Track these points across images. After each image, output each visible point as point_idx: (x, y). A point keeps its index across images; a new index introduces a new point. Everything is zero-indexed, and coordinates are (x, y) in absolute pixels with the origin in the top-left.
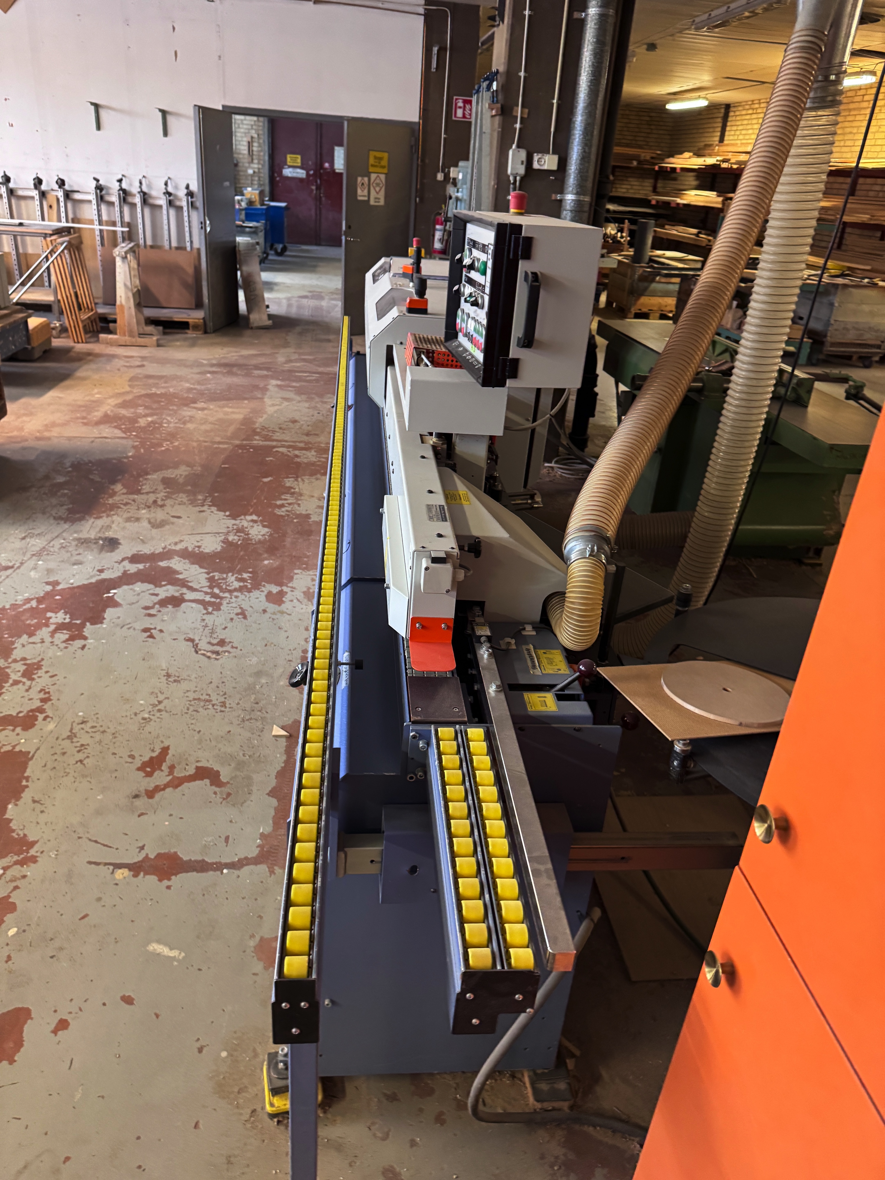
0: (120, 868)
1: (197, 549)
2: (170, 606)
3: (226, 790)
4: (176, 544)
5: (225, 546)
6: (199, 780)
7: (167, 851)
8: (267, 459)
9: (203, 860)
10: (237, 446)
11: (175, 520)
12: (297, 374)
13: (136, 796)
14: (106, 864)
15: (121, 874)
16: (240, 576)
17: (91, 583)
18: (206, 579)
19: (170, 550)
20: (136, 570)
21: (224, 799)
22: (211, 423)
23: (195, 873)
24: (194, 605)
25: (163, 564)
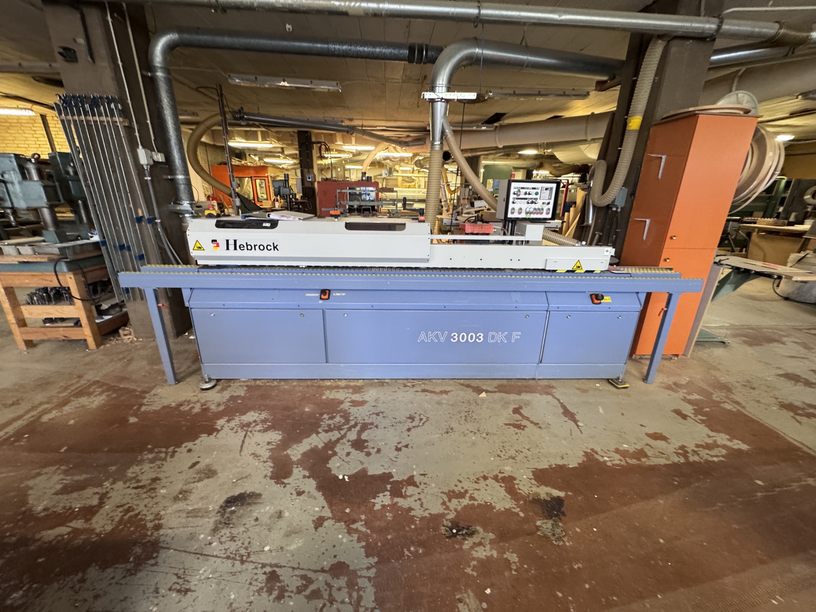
0: (578, 425)
1: (274, 444)
4: (257, 457)
5: (273, 430)
6: (521, 412)
7: (562, 415)
13: (540, 428)
14: (579, 429)
20: (304, 471)
23: (567, 407)
25: (296, 458)
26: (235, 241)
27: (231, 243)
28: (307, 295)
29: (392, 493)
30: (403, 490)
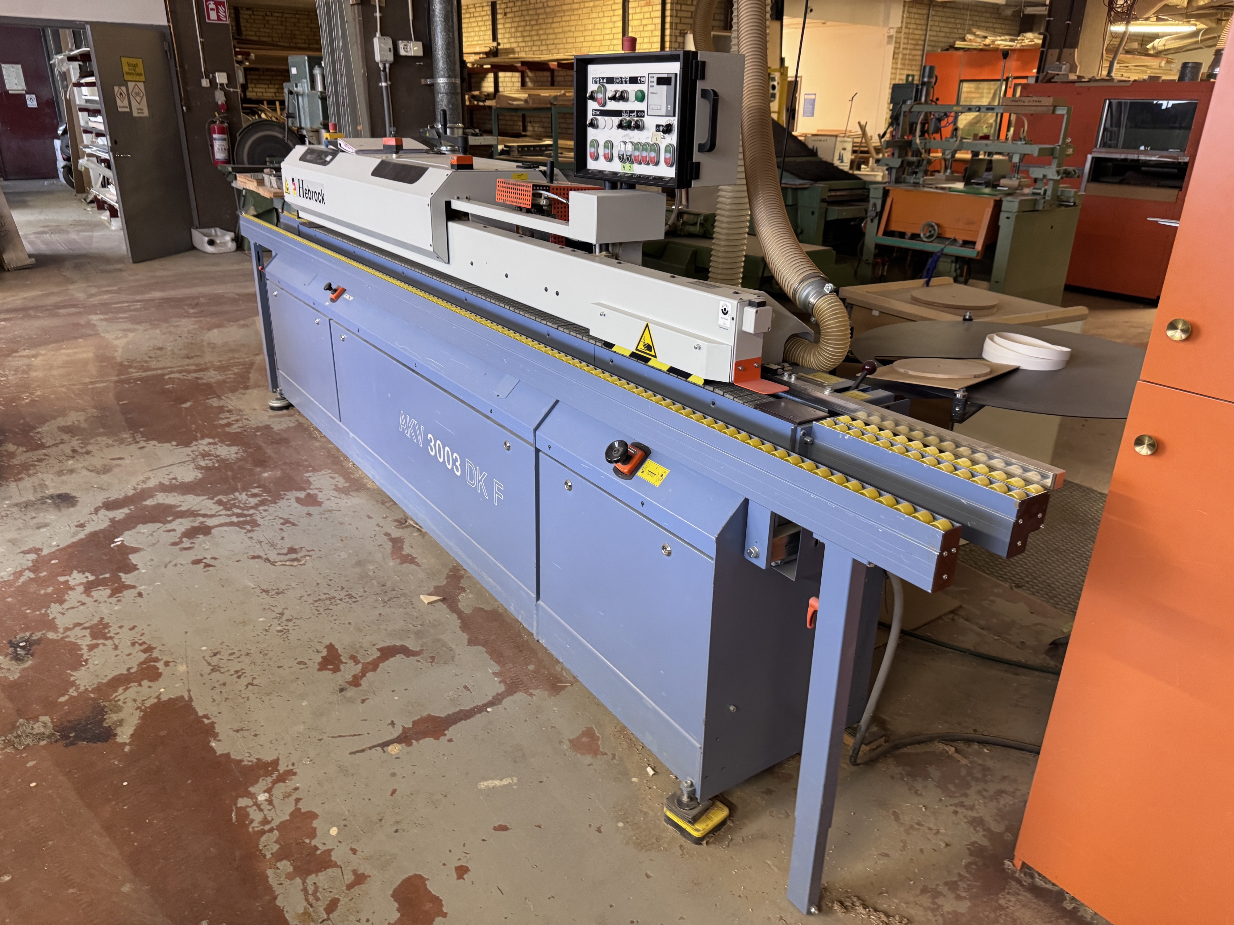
0: (388, 745)
1: (174, 481)
2: (201, 536)
3: (425, 654)
4: (144, 482)
5: (203, 471)
6: (392, 657)
7: (419, 717)
8: (167, 387)
9: (461, 711)
10: (117, 382)
11: (118, 462)
12: (114, 306)
13: (342, 690)
14: (370, 748)
15: (394, 749)
16: (249, 493)
17: (81, 540)
18: (214, 503)
19: (143, 490)
20: (123, 515)
21: (432, 662)
22: (58, 367)
23: (463, 722)
24: (226, 528)
25: (149, 502)
29: (92, 581)
30: (100, 588)
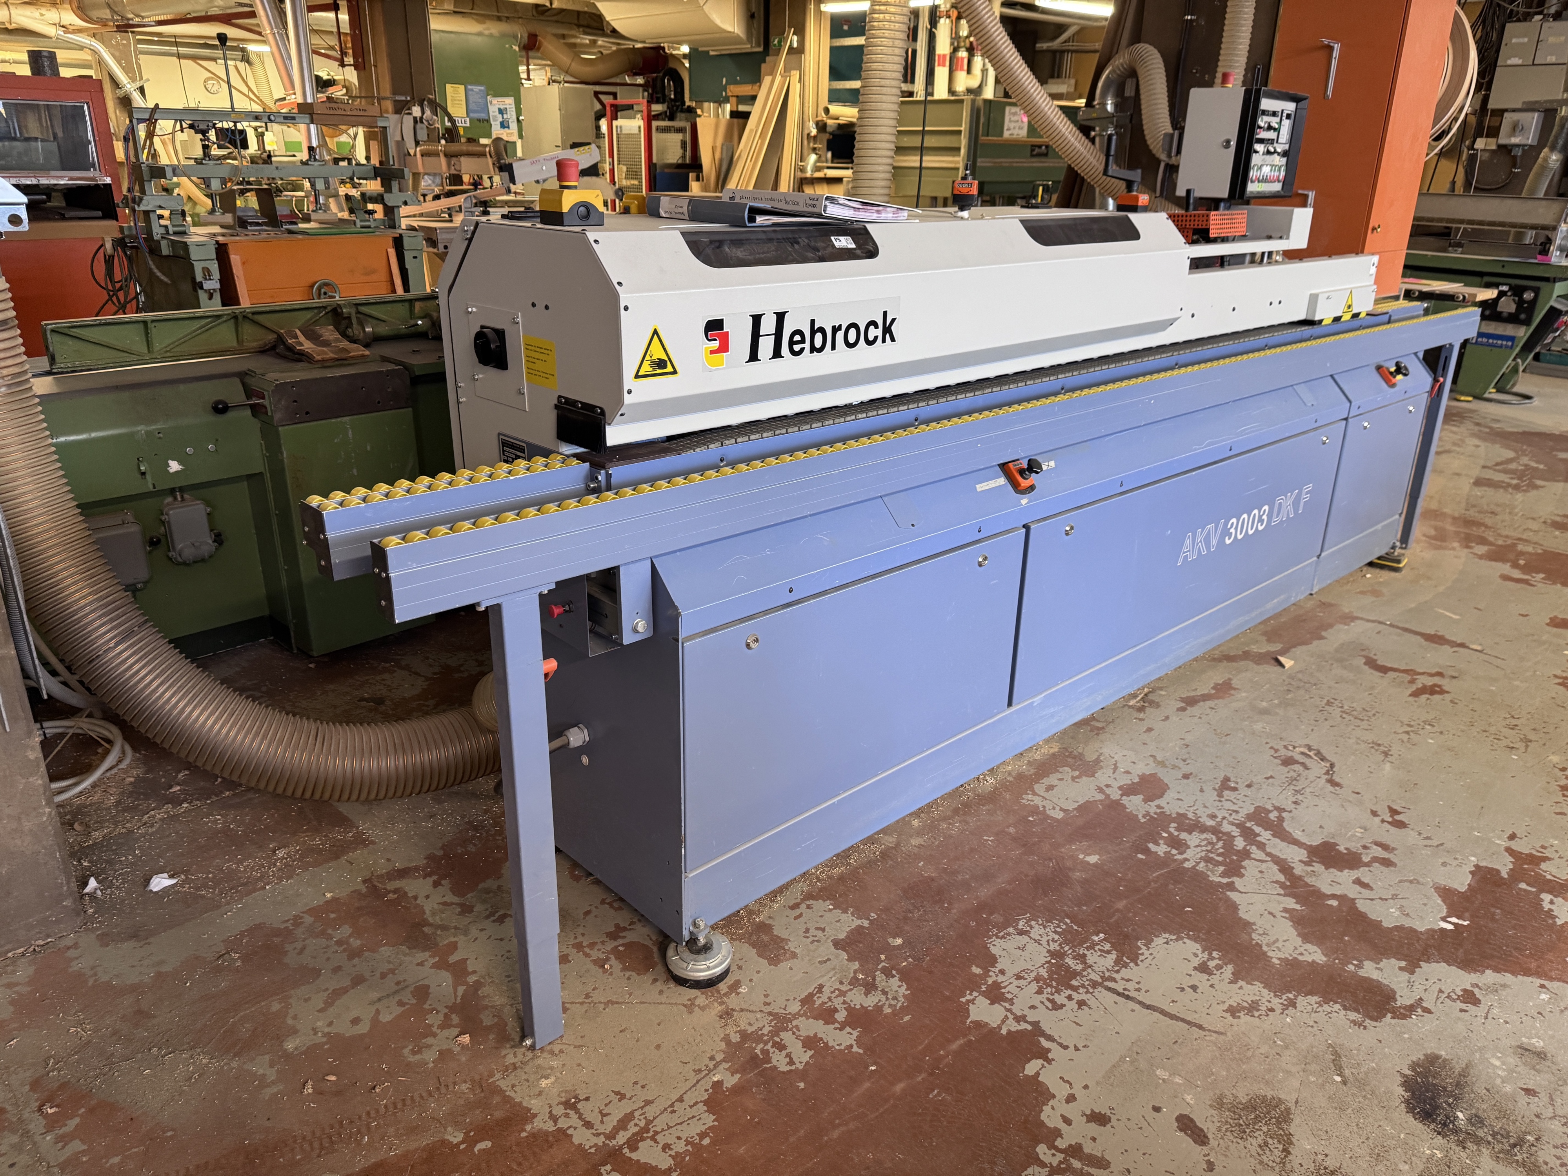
1: (1212, 965)
2: (1342, 849)
3: (1364, 654)
5: (1140, 945)
6: (1387, 666)
13: (1456, 677)
16: (1174, 852)
18: (1241, 877)
24: (1298, 835)
25: (1313, 955)
26: (780, 317)
27: (768, 326)
28: (980, 487)
29: (1550, 892)
30: (1549, 877)
